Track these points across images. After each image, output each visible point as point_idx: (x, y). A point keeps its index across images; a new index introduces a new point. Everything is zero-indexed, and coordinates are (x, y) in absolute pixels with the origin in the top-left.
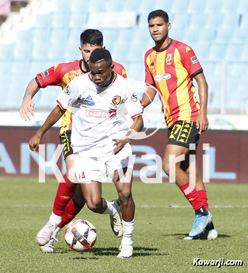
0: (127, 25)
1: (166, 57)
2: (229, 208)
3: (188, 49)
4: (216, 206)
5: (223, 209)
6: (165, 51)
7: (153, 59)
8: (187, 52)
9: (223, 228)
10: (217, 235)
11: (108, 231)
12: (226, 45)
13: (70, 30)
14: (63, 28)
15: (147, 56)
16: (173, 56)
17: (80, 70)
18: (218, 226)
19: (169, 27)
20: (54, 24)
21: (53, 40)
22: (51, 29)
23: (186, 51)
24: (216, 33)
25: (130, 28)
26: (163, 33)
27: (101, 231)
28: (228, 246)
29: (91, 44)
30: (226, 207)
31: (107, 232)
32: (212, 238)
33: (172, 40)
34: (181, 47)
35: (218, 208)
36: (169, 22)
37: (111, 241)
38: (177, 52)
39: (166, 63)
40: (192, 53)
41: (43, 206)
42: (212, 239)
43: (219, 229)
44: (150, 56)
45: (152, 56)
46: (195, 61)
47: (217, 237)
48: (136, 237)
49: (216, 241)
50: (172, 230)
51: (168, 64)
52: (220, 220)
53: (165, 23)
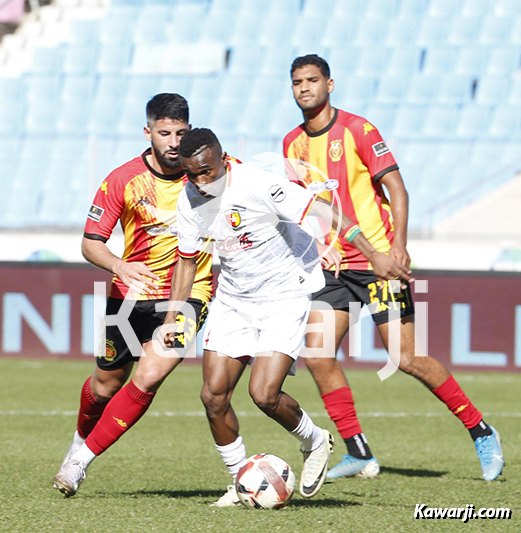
0: (208, 69)
1: (329, 146)
2: (401, 418)
3: (367, 128)
4: (376, 415)
5: (389, 419)
6: (325, 135)
7: (301, 152)
8: (366, 133)
9: (389, 455)
10: (378, 470)
11: (169, 460)
12: (396, 106)
13: (98, 77)
14: (85, 74)
15: (288, 145)
16: (342, 144)
17: (149, 172)
18: (380, 453)
19: (331, 87)
20: (68, 67)
21: (66, 96)
22: (63, 76)
23: (364, 132)
24: (376, 83)
25: (213, 75)
26: (319, 97)
27: (156, 460)
28: (399, 490)
29: (173, 118)
30: (396, 415)
31: (168, 463)
32: (369, 475)
33: (336, 111)
34: (356, 123)
35: (379, 418)
36: (332, 77)
37: (176, 481)
38: (348, 136)
39: (329, 159)
40: (376, 135)
41: (45, 413)
42: (369, 478)
43: (382, 457)
44: (295, 146)
45: (299, 146)
46: (381, 151)
47: (378, 474)
48: (223, 473)
49: (377, 480)
50: (293, 460)
51: (334, 160)
52: (383, 441)
53: (322, 76)
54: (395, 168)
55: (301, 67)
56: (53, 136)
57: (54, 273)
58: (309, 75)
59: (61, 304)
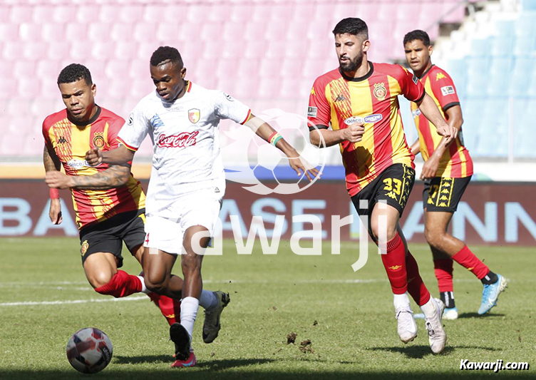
3: (439, 76)
8: (437, 80)
19: (431, 51)
53: (424, 47)
54: (457, 104)
55: (410, 42)
56: (486, 97)
57: (486, 189)
58: (415, 47)
59: (491, 209)
